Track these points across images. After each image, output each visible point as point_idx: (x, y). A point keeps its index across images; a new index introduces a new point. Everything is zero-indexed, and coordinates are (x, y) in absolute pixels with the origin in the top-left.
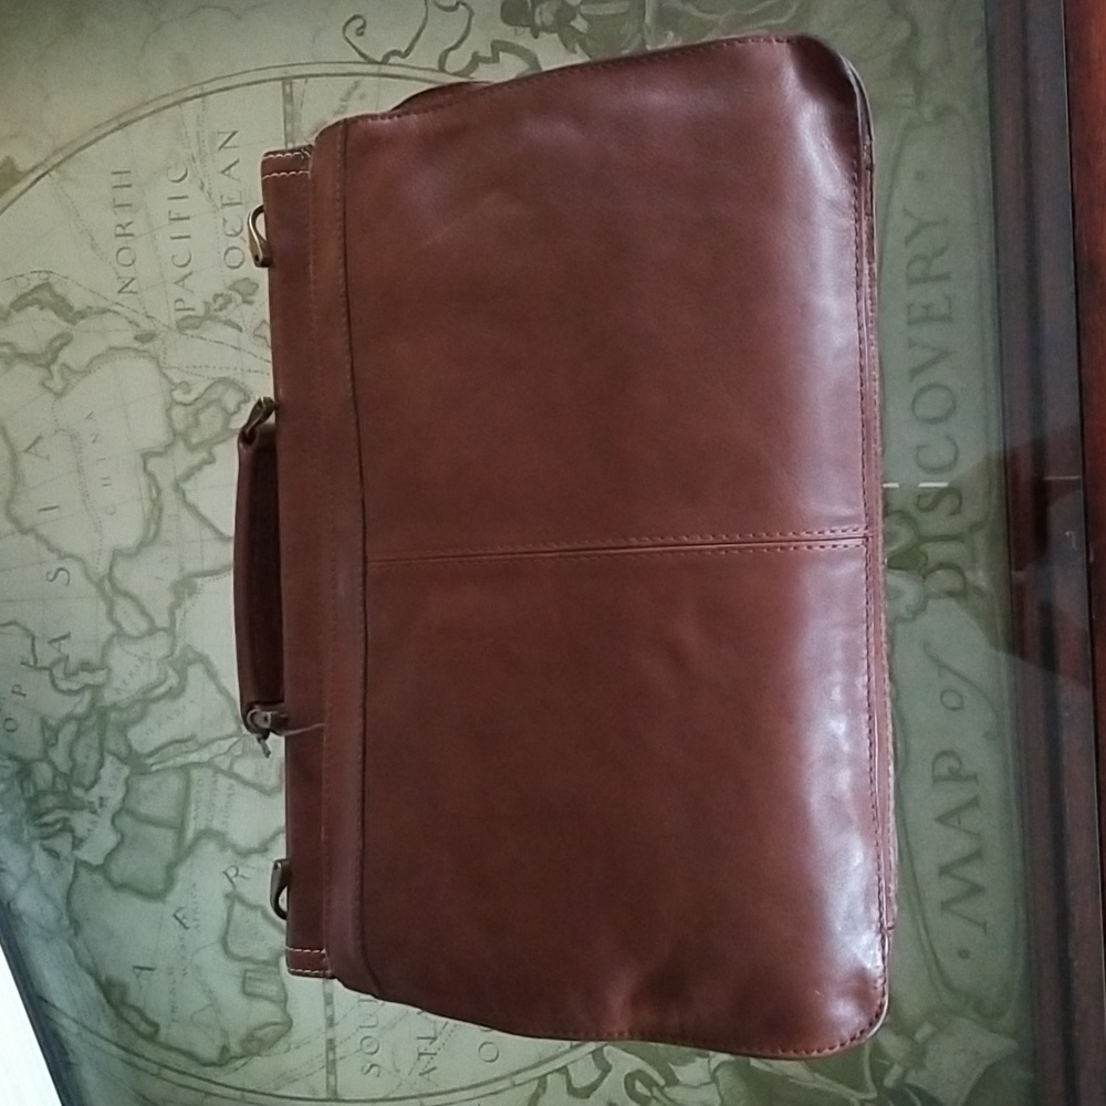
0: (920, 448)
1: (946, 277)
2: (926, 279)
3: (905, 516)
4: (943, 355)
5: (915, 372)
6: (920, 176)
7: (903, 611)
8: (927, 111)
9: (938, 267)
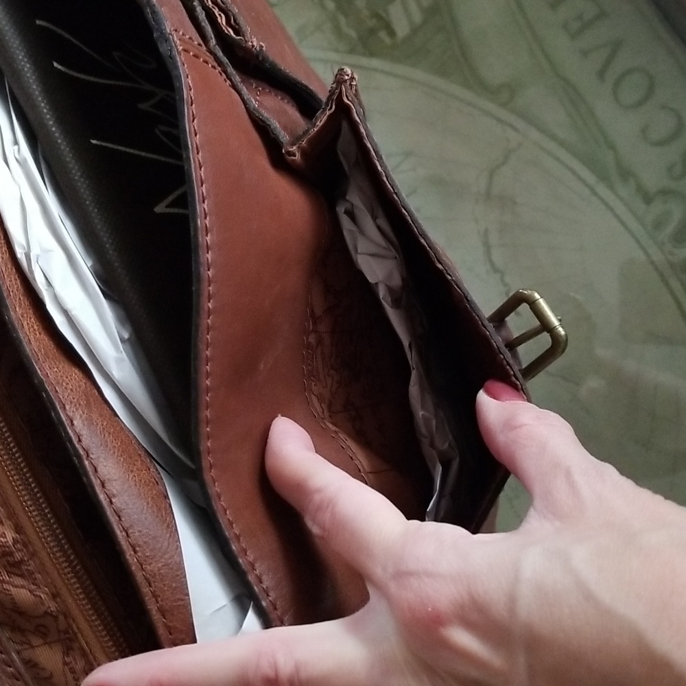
0: (644, 131)
4: (616, 47)
5: (601, 74)
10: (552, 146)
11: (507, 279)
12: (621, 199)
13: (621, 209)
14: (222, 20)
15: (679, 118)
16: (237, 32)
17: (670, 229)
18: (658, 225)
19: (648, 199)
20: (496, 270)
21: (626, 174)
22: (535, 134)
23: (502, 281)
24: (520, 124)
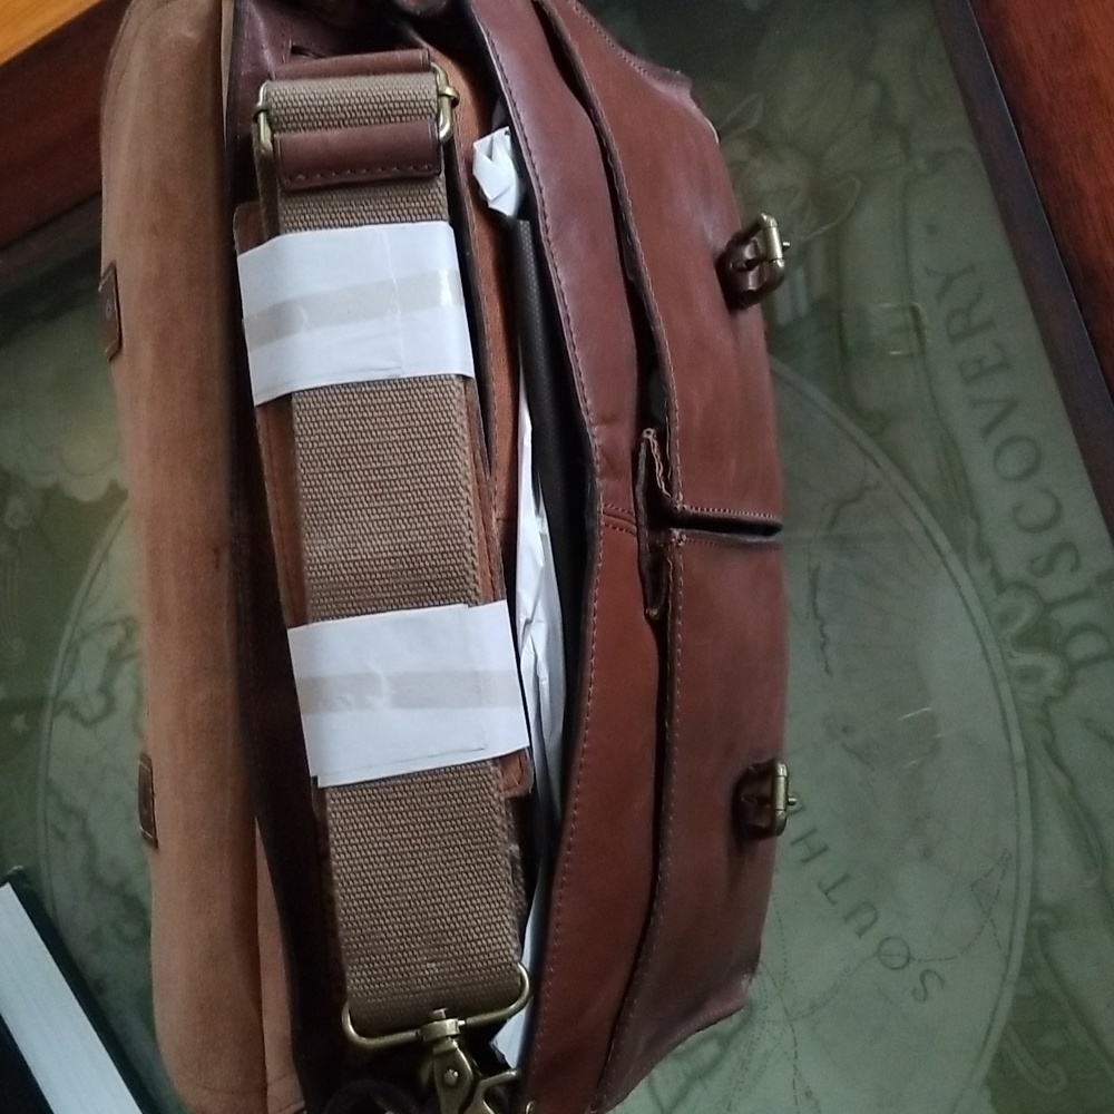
0: (1017, 509)
1: (988, 325)
2: (970, 332)
3: (1022, 586)
4: (1010, 406)
5: (987, 431)
6: (932, 230)
7: (1052, 691)
8: (921, 164)
9: (978, 316)
10: (911, 495)
11: (828, 630)
12: (972, 578)
13: (968, 590)
14: (659, 472)
15: (1058, 507)
16: (669, 488)
17: (1016, 627)
18: (1004, 619)
19: (1001, 587)
20: (816, 615)
21: (984, 552)
22: (896, 477)
23: (822, 631)
24: (884, 461)
